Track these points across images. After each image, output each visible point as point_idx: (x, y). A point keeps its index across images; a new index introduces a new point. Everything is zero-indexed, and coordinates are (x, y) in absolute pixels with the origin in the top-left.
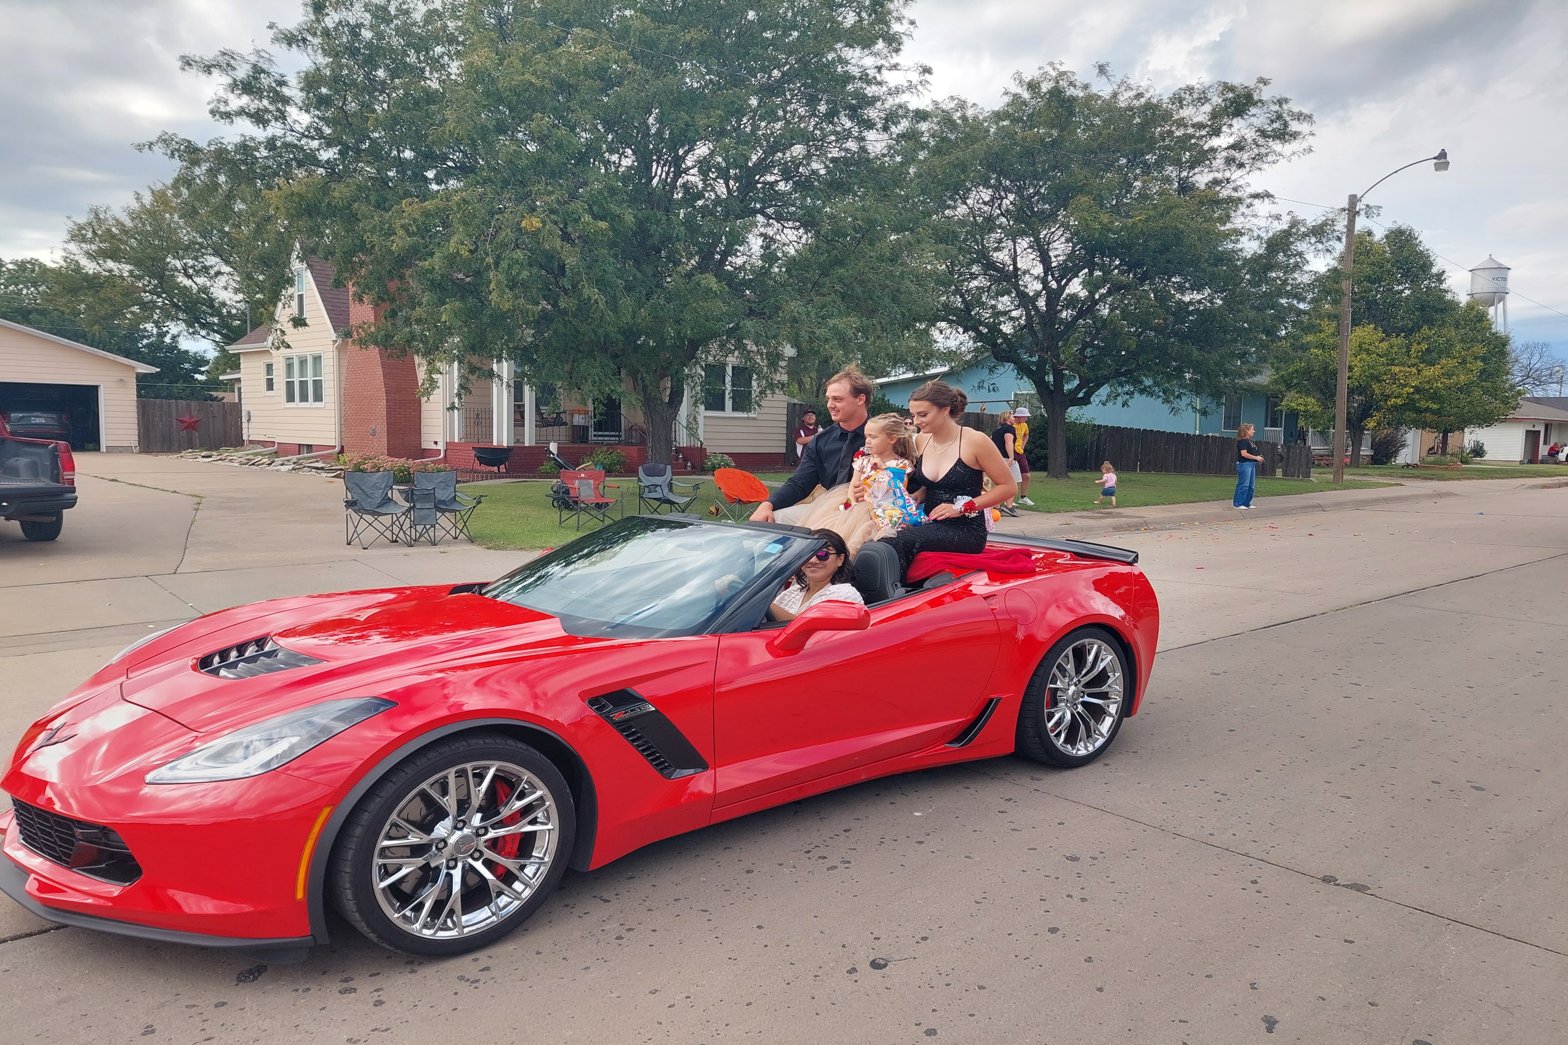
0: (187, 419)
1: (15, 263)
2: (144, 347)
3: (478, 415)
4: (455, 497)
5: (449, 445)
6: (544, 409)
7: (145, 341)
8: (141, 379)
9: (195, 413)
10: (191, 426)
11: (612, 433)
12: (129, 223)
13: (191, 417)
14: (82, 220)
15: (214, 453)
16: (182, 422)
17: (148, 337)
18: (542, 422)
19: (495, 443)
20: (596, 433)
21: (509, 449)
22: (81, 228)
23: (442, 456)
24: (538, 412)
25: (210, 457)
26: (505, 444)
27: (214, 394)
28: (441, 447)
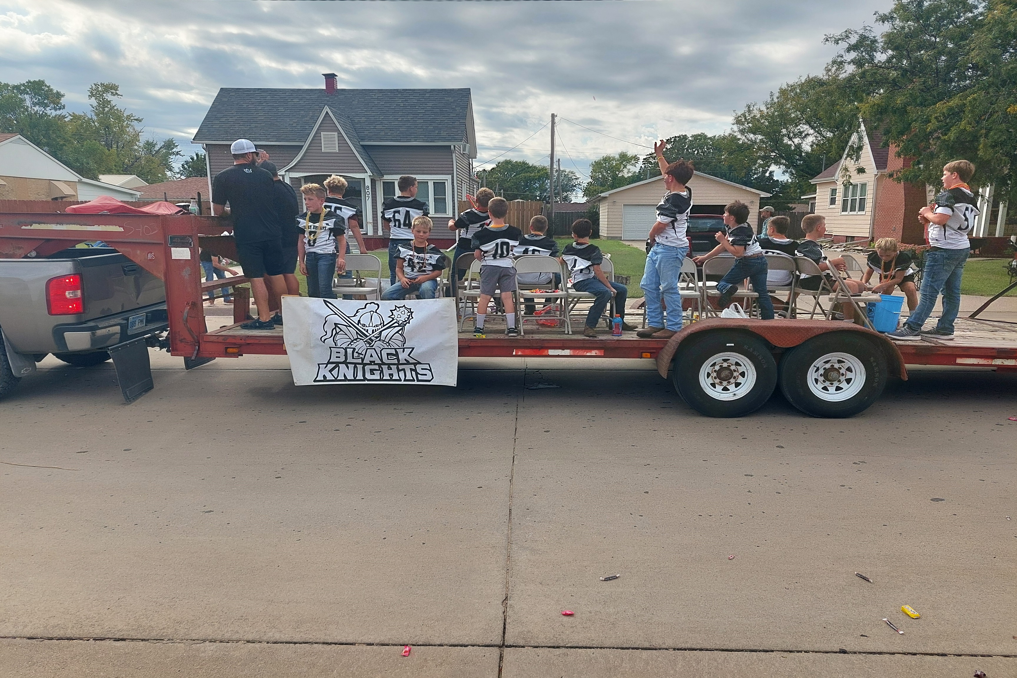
2: (754, 179)
7: (756, 176)
8: (762, 199)
12: (765, 111)
14: (740, 113)
19: (974, 236)
21: (984, 239)
22: (739, 117)
26: (982, 236)
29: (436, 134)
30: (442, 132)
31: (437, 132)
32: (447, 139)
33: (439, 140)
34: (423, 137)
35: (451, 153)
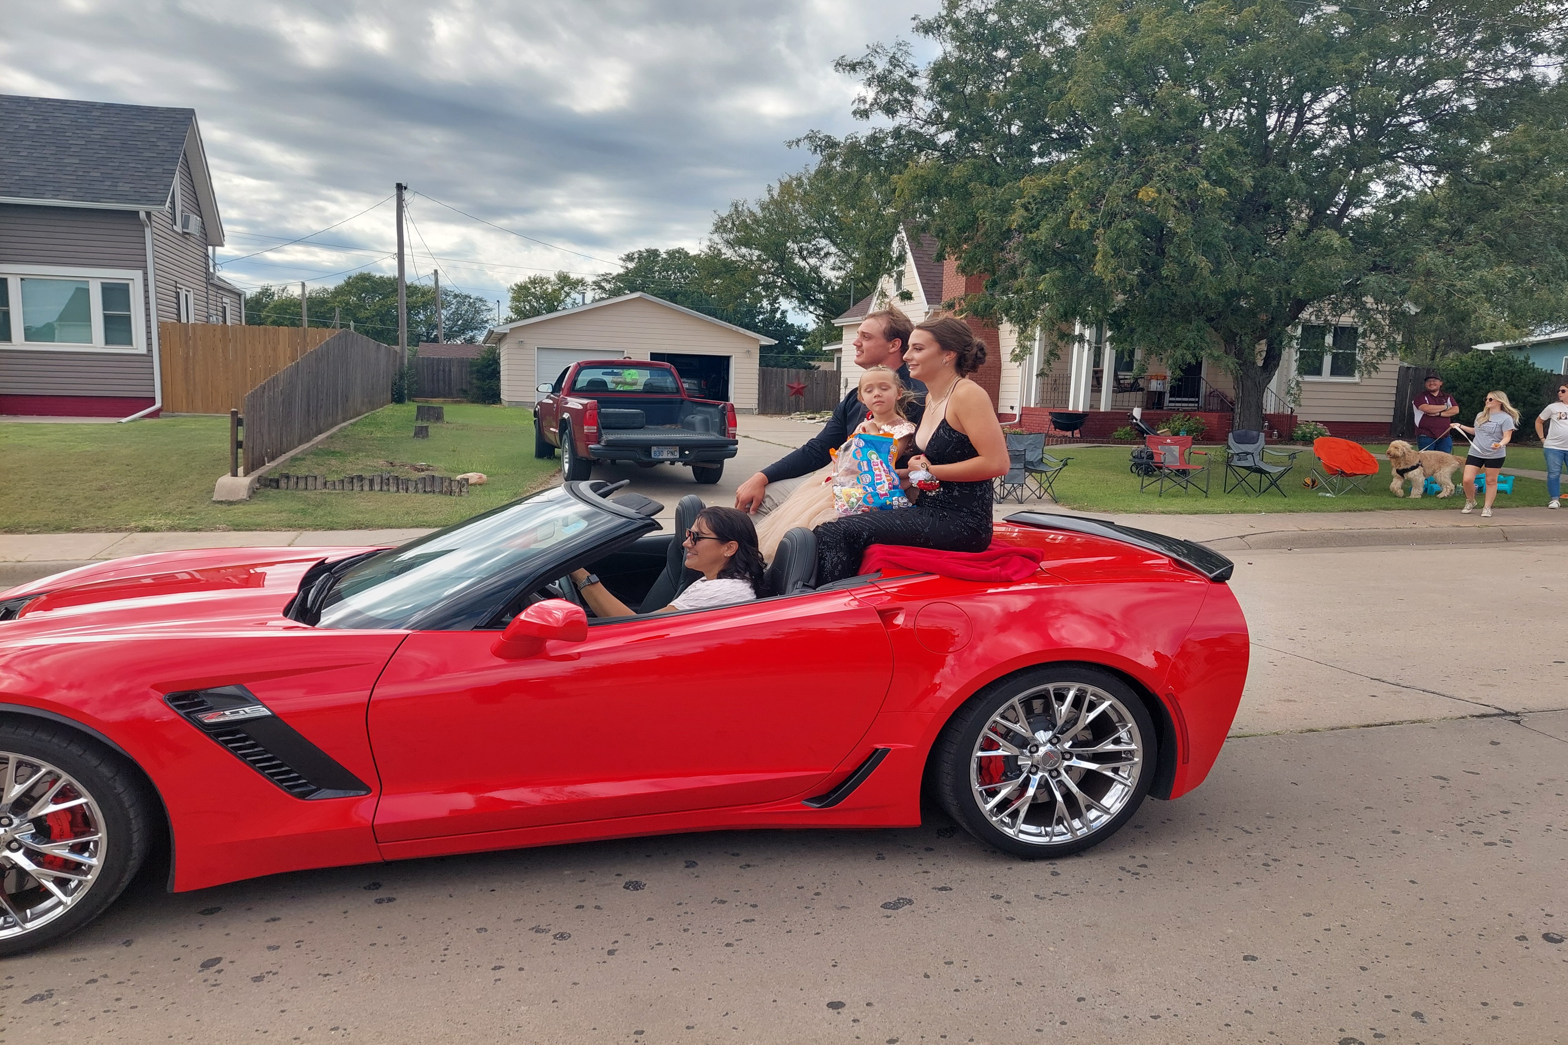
0: (795, 385)
1: (667, 253)
2: (760, 322)
3: (1056, 381)
4: (1042, 459)
5: (1025, 411)
6: (1121, 375)
7: (761, 317)
8: (763, 349)
9: (802, 380)
10: (799, 392)
11: (1191, 399)
12: (759, 214)
13: (799, 384)
14: (724, 215)
15: (818, 416)
16: (792, 388)
17: (764, 313)
18: (1119, 387)
19: (1071, 409)
20: (1172, 399)
21: (1084, 415)
22: (723, 220)
23: (1017, 420)
24: (1116, 379)
25: (814, 419)
26: (1081, 409)
27: (812, 363)
28: (1017, 411)
29: (107, 188)
30: (121, 184)
31: (109, 184)
32: (129, 198)
33: (110, 199)
34: (74, 190)
35: (142, 226)
